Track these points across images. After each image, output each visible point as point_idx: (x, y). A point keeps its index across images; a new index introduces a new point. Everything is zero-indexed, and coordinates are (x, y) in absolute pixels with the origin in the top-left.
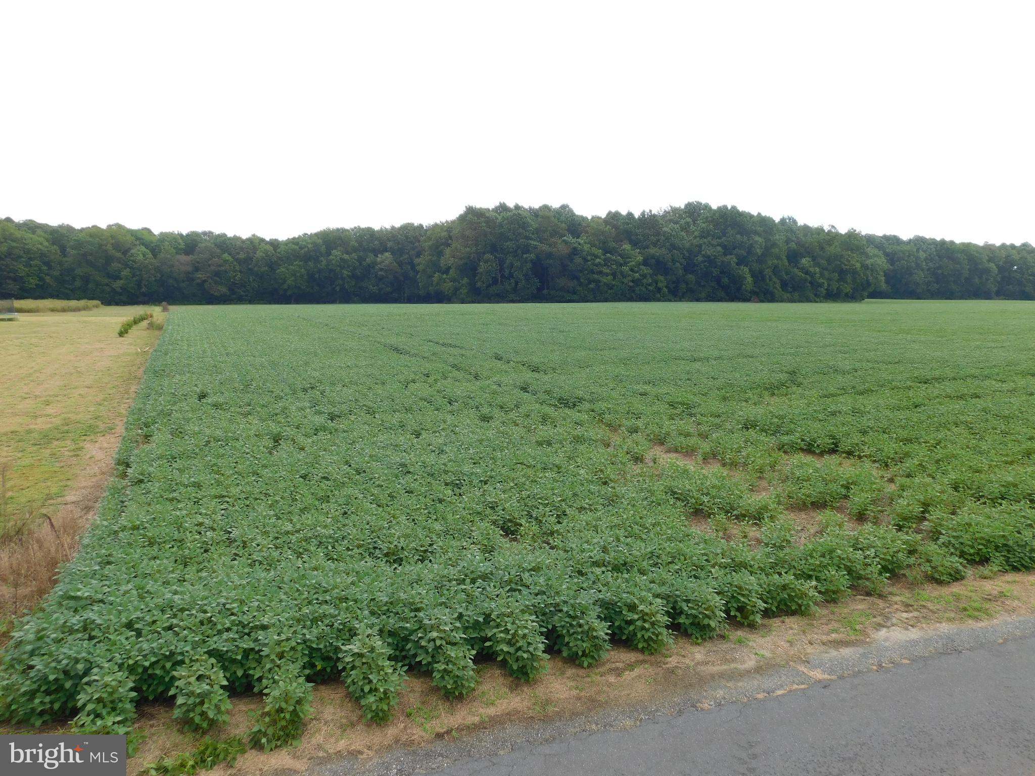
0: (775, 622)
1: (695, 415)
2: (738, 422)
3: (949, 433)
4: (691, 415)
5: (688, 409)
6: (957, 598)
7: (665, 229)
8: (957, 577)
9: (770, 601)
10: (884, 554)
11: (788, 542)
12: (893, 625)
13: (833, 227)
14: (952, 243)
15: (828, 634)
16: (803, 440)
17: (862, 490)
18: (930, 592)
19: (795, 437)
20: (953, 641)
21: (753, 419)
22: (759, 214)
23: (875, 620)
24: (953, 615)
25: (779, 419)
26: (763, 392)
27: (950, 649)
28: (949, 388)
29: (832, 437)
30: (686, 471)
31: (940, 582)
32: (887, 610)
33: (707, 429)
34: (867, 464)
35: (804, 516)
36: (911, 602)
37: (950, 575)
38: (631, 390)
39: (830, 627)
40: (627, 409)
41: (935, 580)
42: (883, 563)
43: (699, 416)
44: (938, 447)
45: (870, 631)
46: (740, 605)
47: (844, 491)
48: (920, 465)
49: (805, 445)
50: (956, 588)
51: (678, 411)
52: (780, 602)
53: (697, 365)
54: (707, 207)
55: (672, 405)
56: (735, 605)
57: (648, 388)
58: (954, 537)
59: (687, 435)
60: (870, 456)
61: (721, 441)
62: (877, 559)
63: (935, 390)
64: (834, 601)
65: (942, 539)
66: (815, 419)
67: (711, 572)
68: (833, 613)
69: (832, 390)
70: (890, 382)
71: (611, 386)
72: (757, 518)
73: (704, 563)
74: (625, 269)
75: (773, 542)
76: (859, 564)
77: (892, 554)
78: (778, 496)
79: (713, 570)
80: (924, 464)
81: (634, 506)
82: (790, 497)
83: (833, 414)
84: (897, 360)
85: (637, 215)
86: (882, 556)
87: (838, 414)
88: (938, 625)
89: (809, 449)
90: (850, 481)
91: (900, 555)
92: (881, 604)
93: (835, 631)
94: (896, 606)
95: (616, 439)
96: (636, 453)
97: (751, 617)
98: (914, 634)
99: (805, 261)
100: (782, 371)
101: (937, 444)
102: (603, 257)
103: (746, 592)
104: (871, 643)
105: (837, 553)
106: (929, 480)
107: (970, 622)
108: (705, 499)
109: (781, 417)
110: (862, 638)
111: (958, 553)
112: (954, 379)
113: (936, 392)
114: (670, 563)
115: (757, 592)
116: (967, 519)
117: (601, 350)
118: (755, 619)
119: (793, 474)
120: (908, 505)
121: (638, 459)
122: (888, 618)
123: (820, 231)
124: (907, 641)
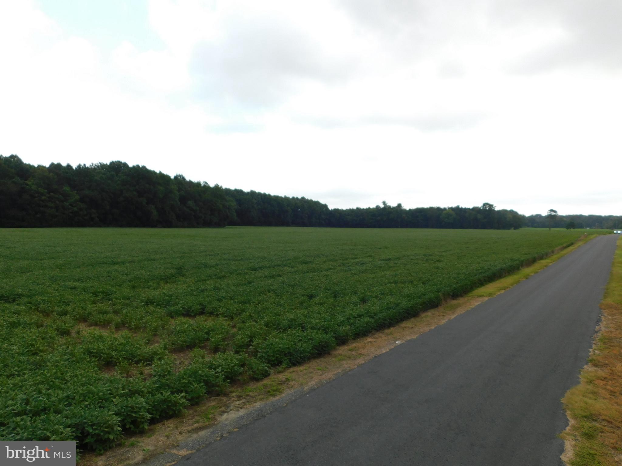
0: (158, 426)
1: (111, 300)
2: (142, 301)
3: (265, 296)
4: (109, 300)
5: (107, 296)
6: (265, 386)
7: (96, 178)
8: (266, 375)
9: (154, 412)
10: (227, 369)
11: (169, 372)
12: (231, 410)
13: (206, 183)
14: (269, 195)
15: (192, 425)
16: (183, 308)
17: (216, 334)
18: (253, 386)
19: (179, 307)
20: (262, 411)
21: (152, 298)
22: (160, 172)
23: (220, 409)
24: (263, 396)
25: (169, 297)
26: (160, 281)
27: (261, 415)
28: (266, 272)
29: (201, 304)
30: (101, 337)
31: (257, 380)
32: (228, 402)
33: (120, 307)
34: (221, 319)
35: (182, 355)
36: (241, 394)
37: (263, 374)
38: (64, 286)
39: (194, 420)
40: (59, 299)
41: (255, 379)
42: (226, 374)
43: (114, 300)
44: (259, 305)
45: (217, 417)
46: (133, 419)
47: (206, 336)
48: (250, 315)
49: (185, 311)
50: (266, 381)
51: (99, 298)
52: (162, 411)
53: (116, 267)
54: (125, 165)
55: (95, 294)
56: (129, 420)
57: (77, 284)
58: (265, 353)
59: (106, 313)
60: (223, 313)
61: (129, 315)
62: (223, 373)
63: (259, 274)
64: (197, 404)
65: (259, 355)
66: (193, 295)
67: (112, 401)
68: (196, 411)
69: (203, 277)
70: (236, 271)
71: (48, 284)
72: (149, 360)
73: (108, 396)
74: (66, 204)
75: (159, 374)
76: (213, 378)
77: (231, 368)
78: (165, 345)
79: (114, 400)
80: (251, 314)
81: (57, 366)
82: (173, 344)
83: (203, 291)
84: (240, 258)
85: (74, 167)
86: (225, 370)
87: (205, 291)
88: (255, 404)
89: (188, 313)
90: (210, 329)
91: (236, 367)
92: (225, 399)
93: (197, 422)
94: (233, 399)
95: (48, 321)
96: (64, 329)
97: (141, 426)
98: (242, 412)
99: (190, 203)
100: (173, 268)
101: (259, 303)
102: (47, 195)
103: (136, 410)
104: (218, 424)
105: (199, 373)
106: (254, 323)
107: (271, 398)
108: (114, 353)
109: (170, 296)
110: (213, 422)
111: (267, 361)
112: (269, 267)
113: (260, 275)
114: (82, 401)
115: (145, 408)
116: (271, 342)
117: (41, 260)
118: (144, 427)
119: (175, 329)
120: (242, 338)
121: (65, 333)
122: (228, 407)
123: (199, 184)
124: (238, 418)
